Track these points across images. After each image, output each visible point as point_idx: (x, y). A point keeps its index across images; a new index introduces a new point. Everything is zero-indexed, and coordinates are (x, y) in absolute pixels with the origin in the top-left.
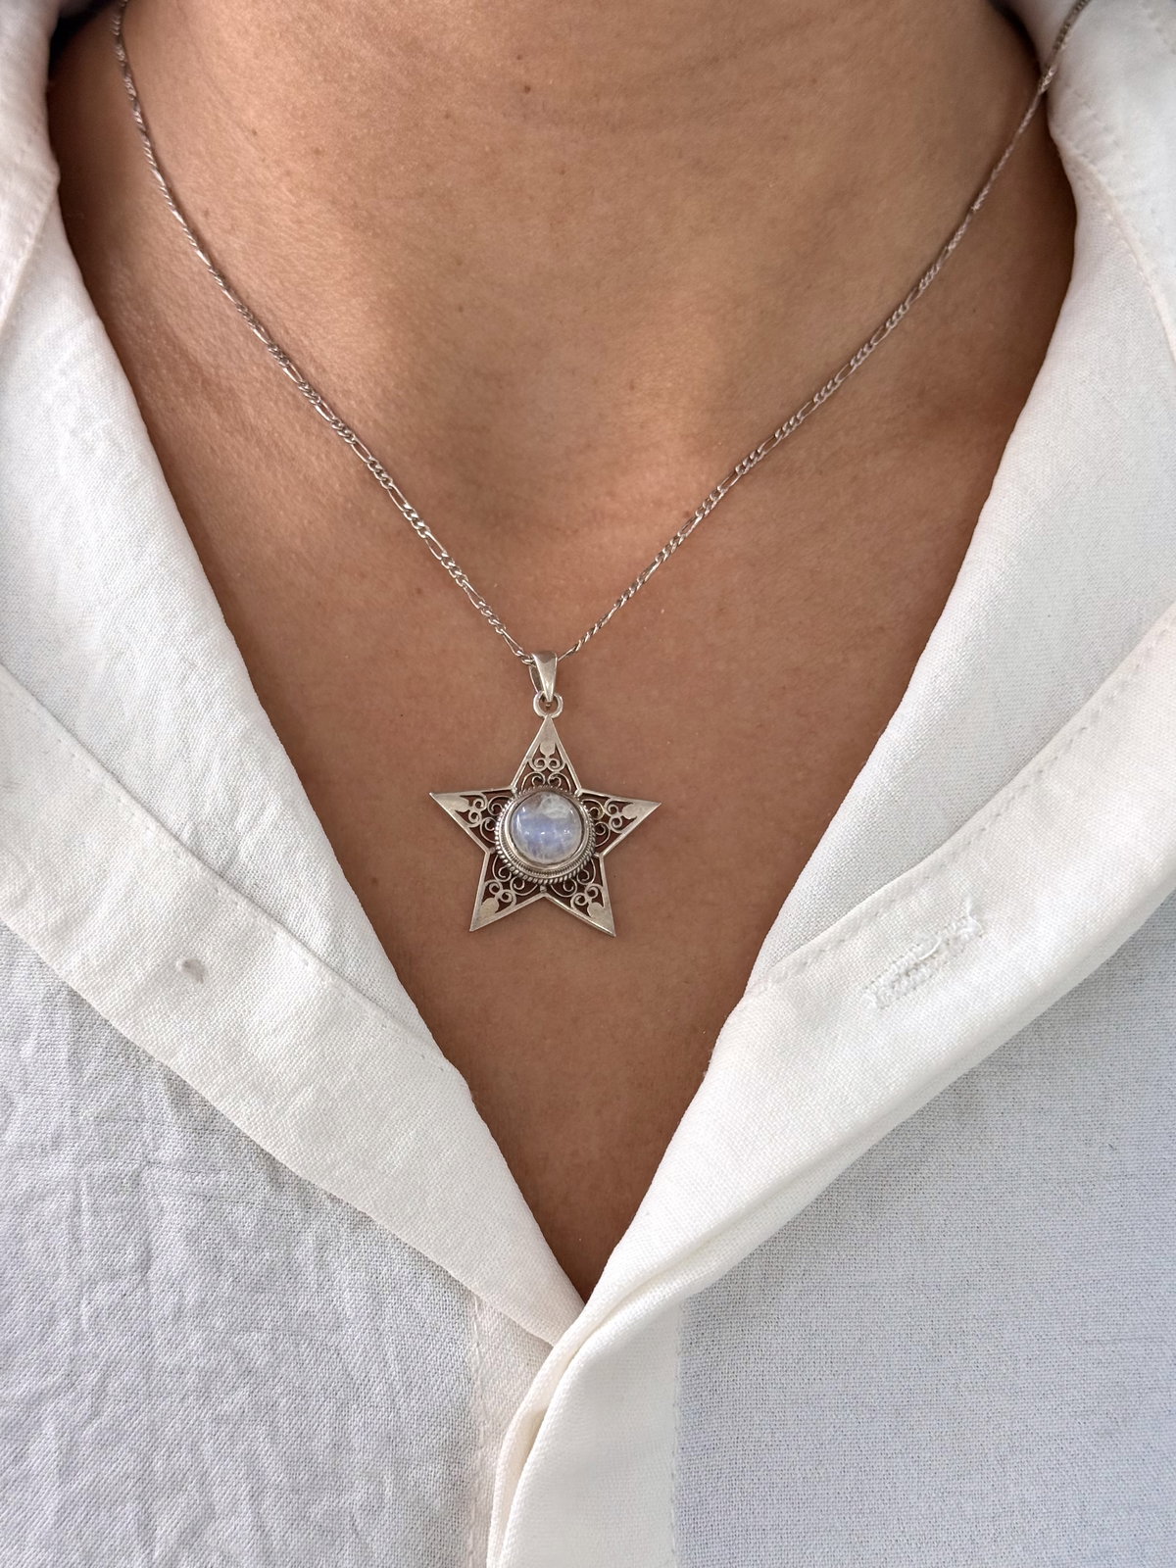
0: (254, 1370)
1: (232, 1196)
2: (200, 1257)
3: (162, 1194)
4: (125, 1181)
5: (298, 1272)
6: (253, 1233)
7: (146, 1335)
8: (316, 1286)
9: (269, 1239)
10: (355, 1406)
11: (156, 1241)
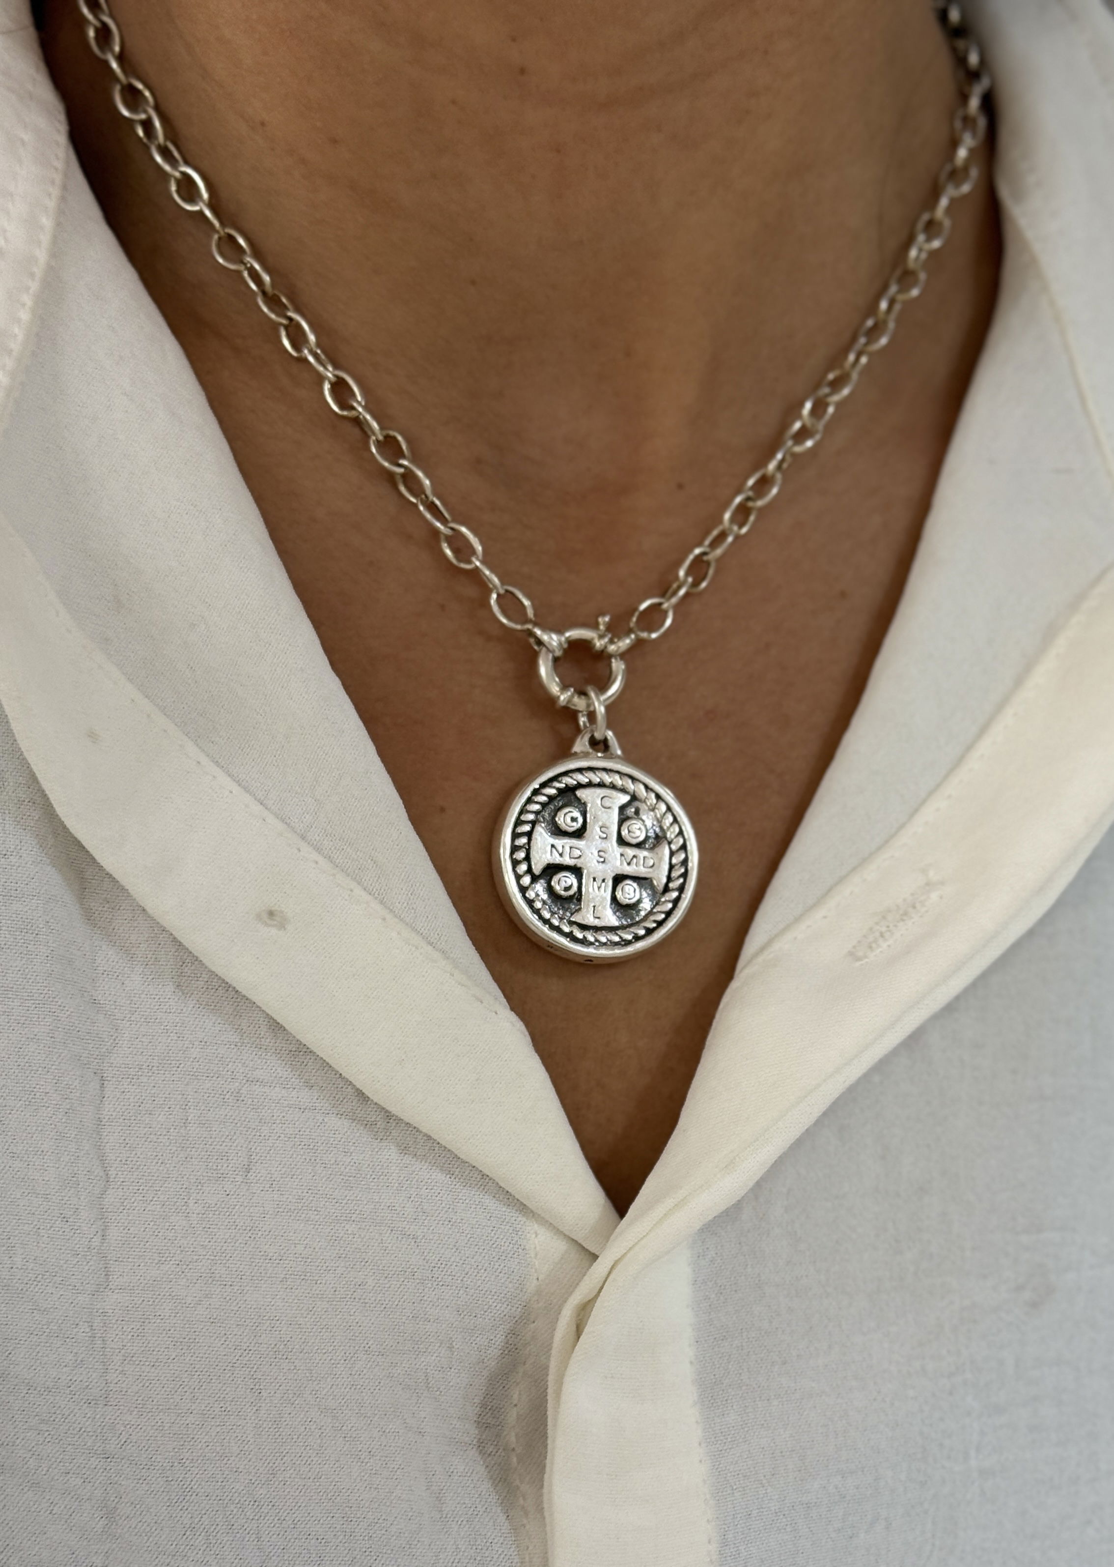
0: (344, 1256)
1: (323, 1109)
2: (297, 1160)
3: (261, 1107)
4: (227, 1097)
5: (380, 1173)
6: (343, 1140)
7: (248, 1228)
8: (397, 1185)
9: (356, 1145)
10: (429, 1285)
11: (256, 1149)
